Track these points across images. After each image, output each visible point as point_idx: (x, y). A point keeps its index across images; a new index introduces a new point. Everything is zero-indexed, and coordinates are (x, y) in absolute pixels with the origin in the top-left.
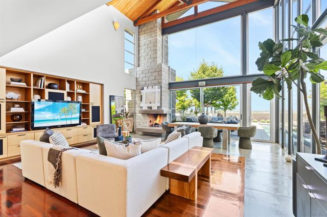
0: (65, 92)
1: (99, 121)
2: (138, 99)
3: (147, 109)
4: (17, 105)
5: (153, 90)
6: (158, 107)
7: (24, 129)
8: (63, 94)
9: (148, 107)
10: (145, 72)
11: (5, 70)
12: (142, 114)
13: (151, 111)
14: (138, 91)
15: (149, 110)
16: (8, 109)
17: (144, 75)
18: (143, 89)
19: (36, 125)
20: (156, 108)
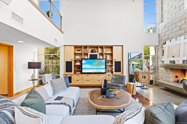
0: (98, 54)
1: (120, 72)
2: (160, 53)
3: (169, 63)
4: (78, 62)
5: (177, 42)
6: (184, 61)
7: (80, 73)
8: (97, 55)
9: (171, 61)
10: (168, 25)
11: (73, 47)
12: (165, 68)
13: (173, 66)
14: (160, 46)
15: (172, 64)
16: (75, 64)
17: (167, 29)
18: (165, 43)
19: (83, 71)
20: (181, 63)
